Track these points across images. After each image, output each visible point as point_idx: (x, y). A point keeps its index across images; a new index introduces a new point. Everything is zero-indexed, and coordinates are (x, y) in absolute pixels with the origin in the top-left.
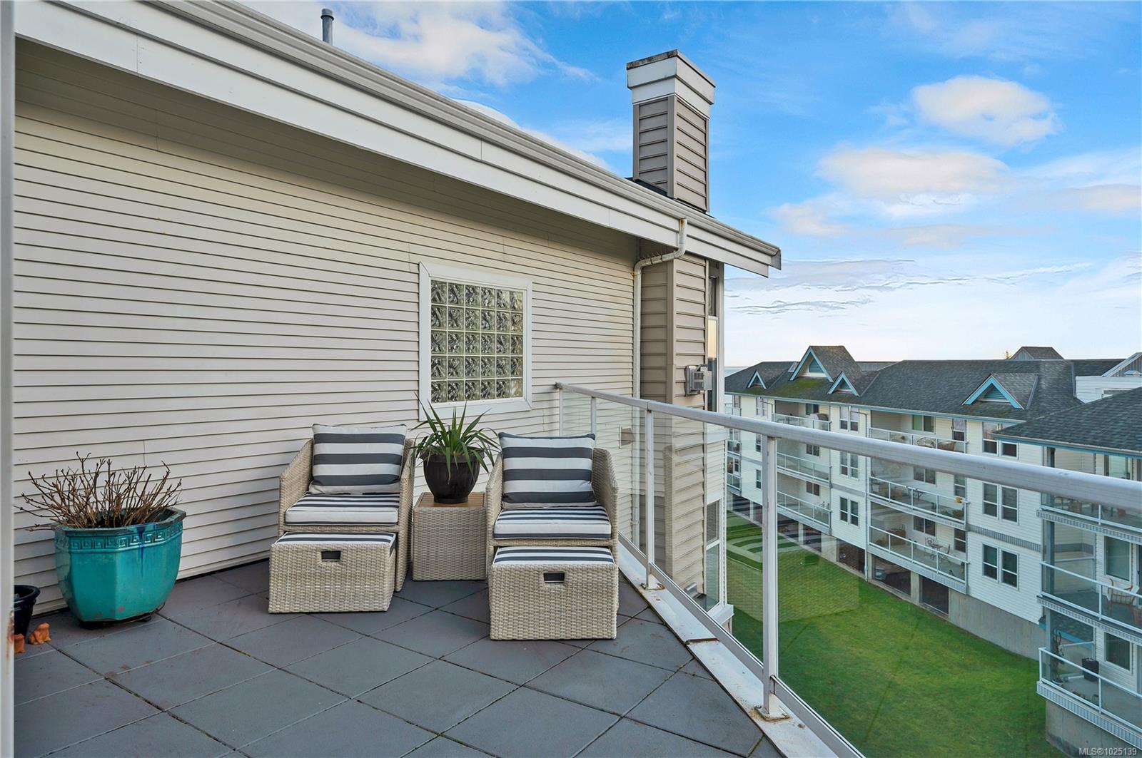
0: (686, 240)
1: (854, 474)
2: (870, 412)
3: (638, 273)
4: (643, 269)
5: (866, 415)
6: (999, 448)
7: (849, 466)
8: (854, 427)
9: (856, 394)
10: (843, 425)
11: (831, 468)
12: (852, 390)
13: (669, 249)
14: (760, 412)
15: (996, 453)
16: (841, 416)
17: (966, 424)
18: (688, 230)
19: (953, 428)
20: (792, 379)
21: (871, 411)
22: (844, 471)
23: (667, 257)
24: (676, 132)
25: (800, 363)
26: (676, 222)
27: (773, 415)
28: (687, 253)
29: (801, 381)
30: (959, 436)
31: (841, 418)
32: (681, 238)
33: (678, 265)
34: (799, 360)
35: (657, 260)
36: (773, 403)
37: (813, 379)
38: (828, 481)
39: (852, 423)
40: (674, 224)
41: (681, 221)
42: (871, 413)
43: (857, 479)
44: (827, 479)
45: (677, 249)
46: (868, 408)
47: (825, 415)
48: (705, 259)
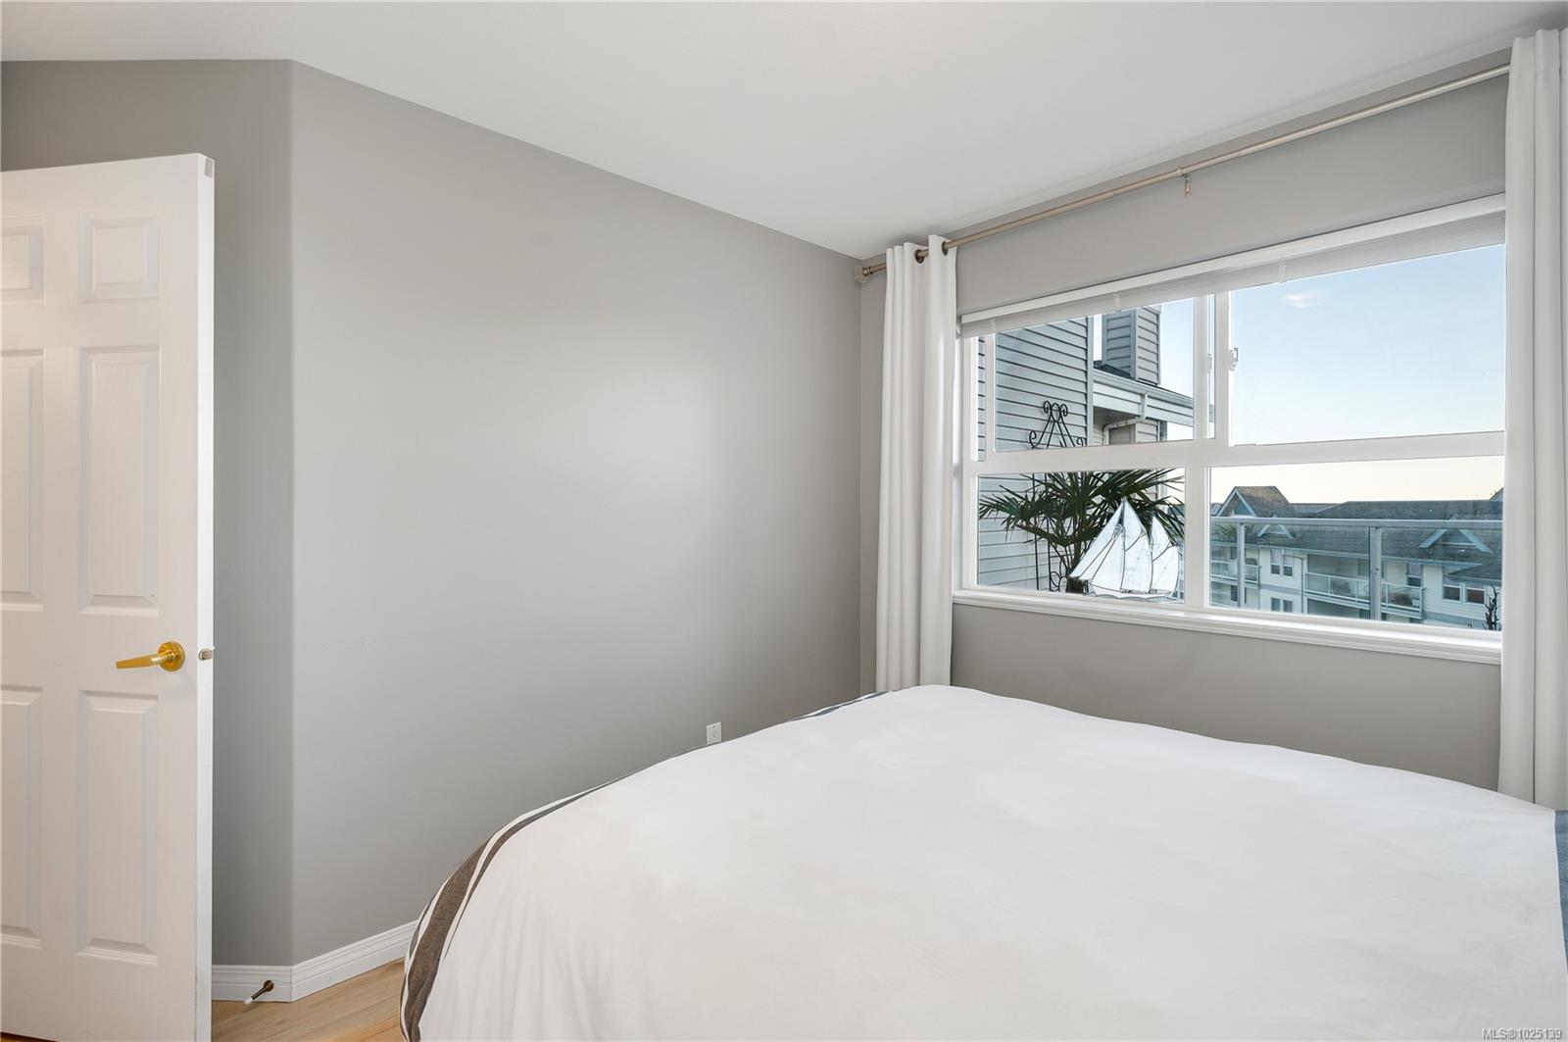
0: (1147, 409)
2: (1306, 556)
3: (1107, 433)
4: (1110, 430)
5: (1302, 559)
6: (1463, 595)
8: (1288, 572)
10: (1275, 570)
13: (1133, 416)
15: (1458, 599)
16: (1272, 561)
17: (1422, 569)
18: (1148, 401)
19: (1408, 573)
21: (1309, 555)
23: (1130, 422)
24: (1138, 329)
25: (1222, 505)
26: (1139, 397)
28: (1147, 418)
30: (1414, 582)
32: (1143, 408)
33: (1139, 427)
34: (1223, 502)
35: (1122, 424)
40: (1137, 398)
41: (1142, 396)
42: (1308, 558)
45: (1139, 416)
47: (1254, 560)
48: (1157, 421)
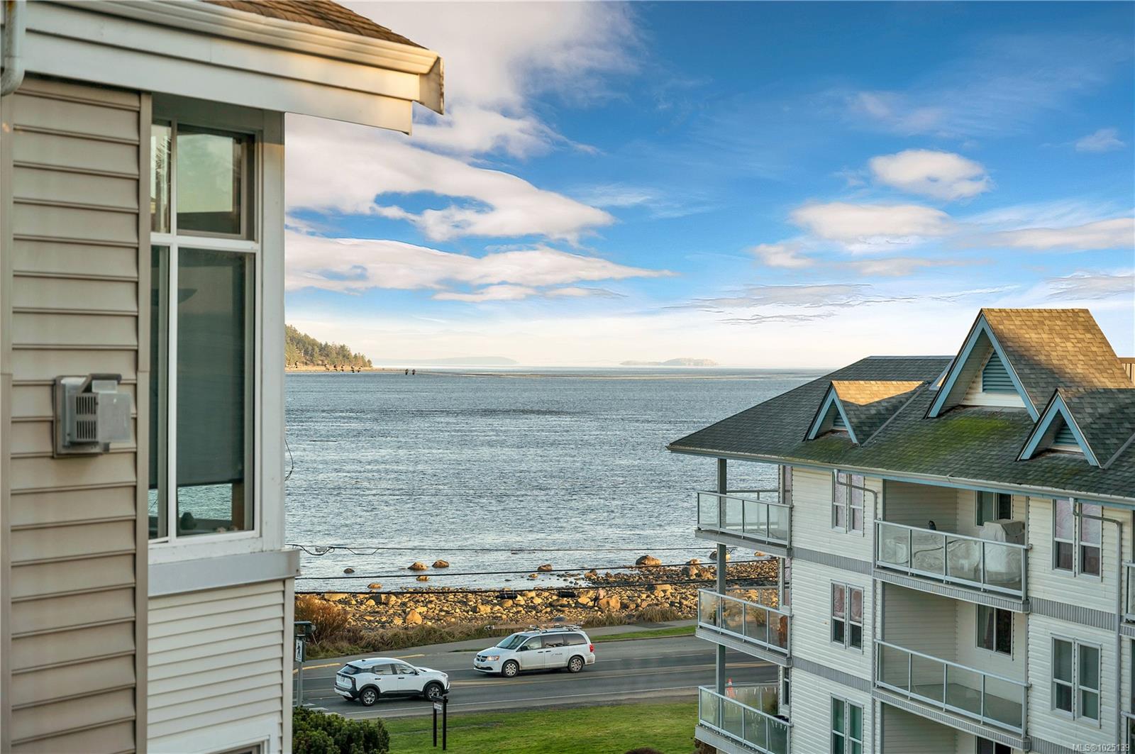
1: (1090, 708)
7: (1075, 684)
9: (1093, 461)
11: (1028, 688)
12: (1079, 448)
14: (844, 517)
20: (934, 413)
22: (1063, 698)
27: (876, 526)
29: (958, 421)
31: (1055, 534)
36: (877, 486)
37: (992, 414)
38: (1021, 731)
39: (1084, 549)
43: (1096, 722)
44: (1020, 726)
46: (1126, 505)
